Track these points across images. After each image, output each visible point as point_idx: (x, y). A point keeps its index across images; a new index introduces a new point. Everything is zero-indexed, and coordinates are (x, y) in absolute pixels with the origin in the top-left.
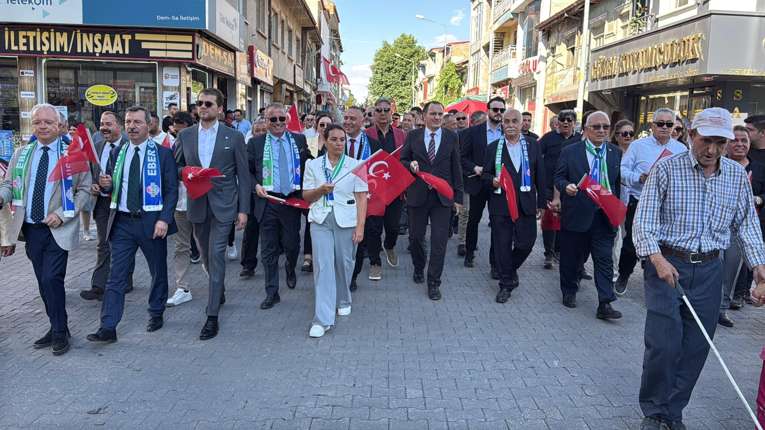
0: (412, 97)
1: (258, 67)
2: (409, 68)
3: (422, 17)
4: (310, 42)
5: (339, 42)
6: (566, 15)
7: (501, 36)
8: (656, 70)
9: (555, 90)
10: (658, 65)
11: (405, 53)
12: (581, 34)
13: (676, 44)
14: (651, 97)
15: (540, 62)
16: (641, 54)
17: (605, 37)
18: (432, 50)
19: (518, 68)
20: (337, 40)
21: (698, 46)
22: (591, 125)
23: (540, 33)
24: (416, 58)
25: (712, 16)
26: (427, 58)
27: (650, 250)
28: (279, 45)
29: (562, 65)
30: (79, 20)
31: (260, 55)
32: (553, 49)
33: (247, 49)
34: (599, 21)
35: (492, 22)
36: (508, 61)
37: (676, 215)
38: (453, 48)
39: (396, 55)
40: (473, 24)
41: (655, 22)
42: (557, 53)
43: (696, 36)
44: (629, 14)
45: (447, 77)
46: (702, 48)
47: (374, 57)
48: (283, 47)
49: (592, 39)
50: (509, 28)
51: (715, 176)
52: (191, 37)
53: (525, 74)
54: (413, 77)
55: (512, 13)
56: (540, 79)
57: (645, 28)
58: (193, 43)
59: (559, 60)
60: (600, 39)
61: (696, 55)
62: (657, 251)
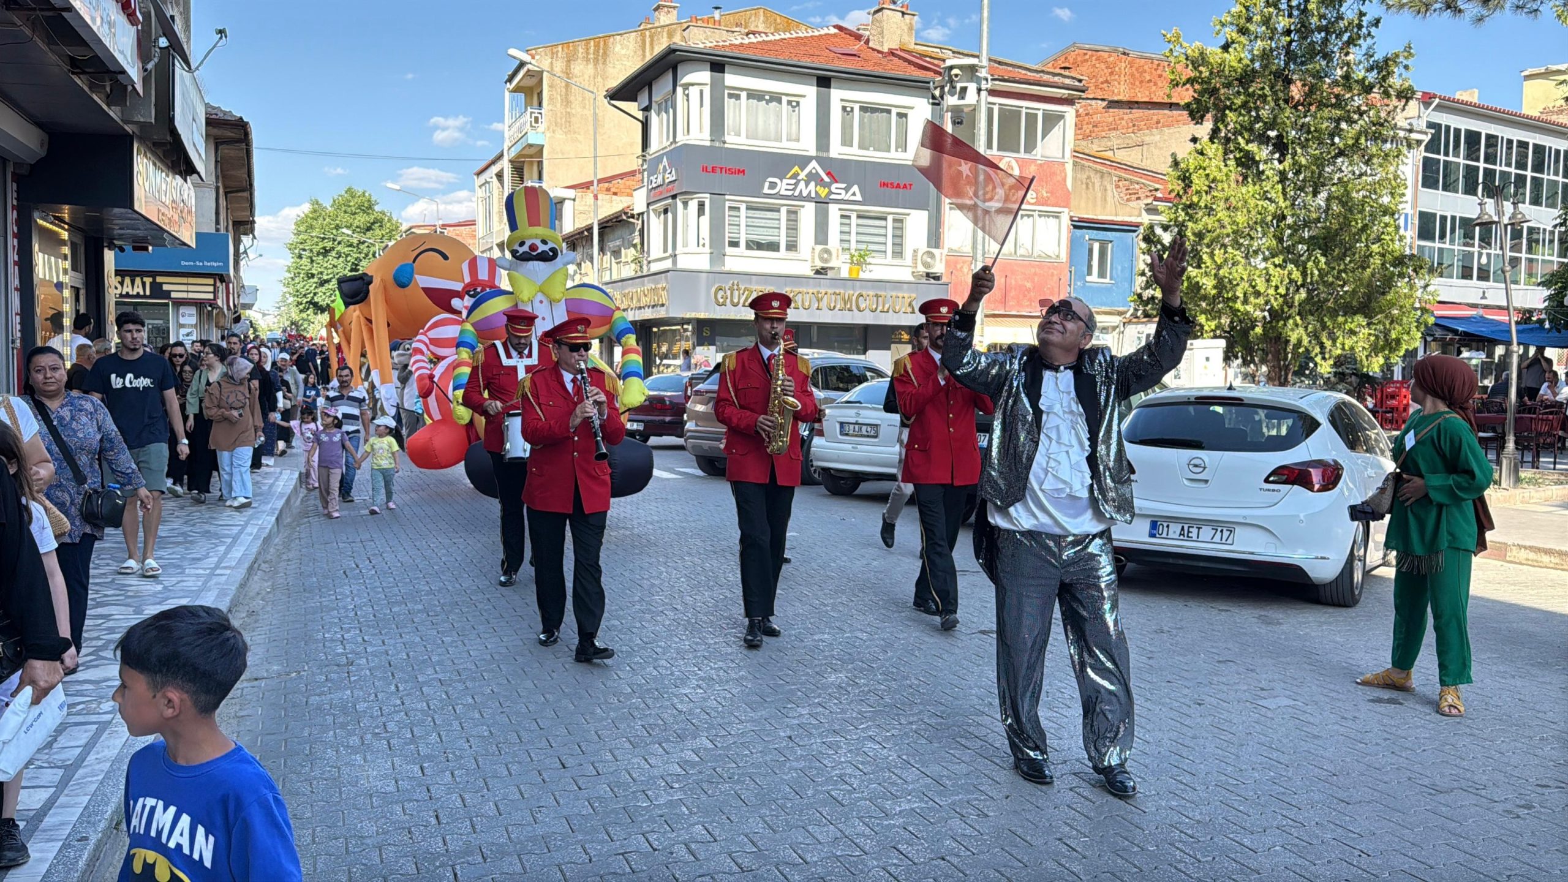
2: (365, 250)
6: (586, 233)
8: (644, 309)
10: (644, 306)
16: (634, 294)
21: (664, 294)
25: (670, 272)
32: (579, 266)
34: (617, 246)
38: (449, 232)
41: (648, 264)
42: (583, 271)
43: (662, 286)
47: (294, 227)
52: (212, 280)
58: (214, 285)
61: (664, 301)
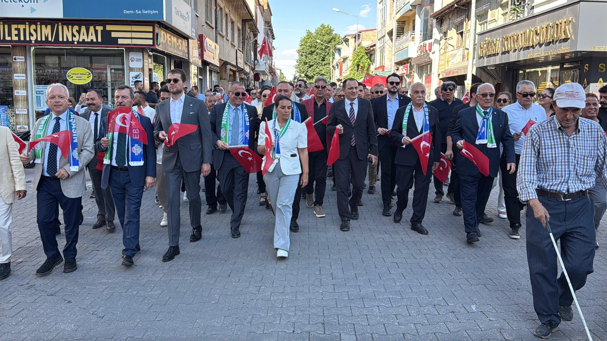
0: (330, 74)
1: (207, 51)
2: (328, 51)
3: (338, 10)
4: (249, 31)
5: (272, 32)
6: (456, 6)
7: (402, 24)
8: (534, 48)
9: (448, 66)
10: (535, 45)
11: (324, 39)
12: (468, 21)
13: (550, 26)
14: (528, 71)
15: (435, 44)
16: (520, 35)
17: (488, 23)
18: (346, 36)
19: (416, 49)
20: (270, 29)
21: (569, 28)
22: (480, 94)
23: (435, 21)
24: (333, 43)
25: (581, 2)
26: (342, 43)
27: (529, 197)
28: (224, 33)
29: (453, 46)
30: (60, 15)
31: (209, 42)
32: (445, 34)
33: (198, 37)
34: (483, 10)
35: (395, 12)
36: (408, 44)
37: (549, 167)
38: (363, 34)
39: (317, 41)
40: (379, 15)
41: (531, 9)
42: (448, 36)
43: (567, 20)
44: (508, 4)
45: (359, 58)
46: (572, 29)
47: (300, 43)
48: (227, 35)
49: (478, 25)
50: (409, 17)
51: (576, 134)
52: (152, 27)
53: (422, 54)
54: (331, 58)
55: (411, 5)
56: (435, 57)
57: (521, 15)
58: (153, 32)
59: (450, 42)
60: (484, 24)
61: (568, 35)
62: (534, 197)
